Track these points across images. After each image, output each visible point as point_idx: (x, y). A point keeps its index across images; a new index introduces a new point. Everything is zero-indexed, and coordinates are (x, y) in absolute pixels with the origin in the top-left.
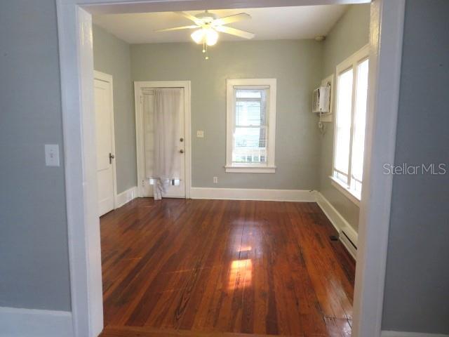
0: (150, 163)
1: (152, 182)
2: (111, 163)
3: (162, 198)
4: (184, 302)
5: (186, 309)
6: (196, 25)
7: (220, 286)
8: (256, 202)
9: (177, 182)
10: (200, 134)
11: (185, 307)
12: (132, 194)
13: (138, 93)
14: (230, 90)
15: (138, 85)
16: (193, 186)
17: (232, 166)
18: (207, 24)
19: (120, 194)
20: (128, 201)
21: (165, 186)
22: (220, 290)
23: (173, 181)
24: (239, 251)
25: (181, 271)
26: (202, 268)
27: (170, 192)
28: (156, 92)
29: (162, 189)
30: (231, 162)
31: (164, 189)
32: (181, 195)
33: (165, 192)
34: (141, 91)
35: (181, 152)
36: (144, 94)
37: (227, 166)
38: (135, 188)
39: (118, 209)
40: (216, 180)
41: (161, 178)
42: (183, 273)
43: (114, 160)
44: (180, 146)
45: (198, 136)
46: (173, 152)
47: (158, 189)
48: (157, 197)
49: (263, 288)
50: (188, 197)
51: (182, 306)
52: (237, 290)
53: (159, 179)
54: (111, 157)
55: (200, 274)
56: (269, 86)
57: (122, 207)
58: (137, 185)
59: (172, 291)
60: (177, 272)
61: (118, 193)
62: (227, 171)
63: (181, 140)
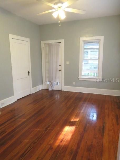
0: (47, 75)
1: (48, 83)
2: (29, 75)
3: (52, 90)
4: (29, 149)
5: (27, 154)
6: (55, 9)
7: (51, 142)
8: (92, 94)
9: (58, 83)
10: (68, 63)
11: (27, 153)
12: (40, 87)
13: (43, 46)
14: (81, 43)
15: (43, 42)
16: (65, 85)
17: (82, 77)
18: (60, 7)
19: (34, 88)
20: (38, 91)
21: (54, 85)
22: (50, 144)
23: (57, 83)
24: (72, 120)
25: (39, 129)
26: (49, 129)
27: (56, 88)
28: (50, 45)
29: (52, 86)
30: (81, 75)
31: (53, 86)
32: (60, 89)
33: (53, 88)
34: (44, 45)
35: (60, 71)
36: (45, 46)
37: (79, 77)
38: (42, 85)
39: (32, 94)
40: (74, 83)
41: (51, 81)
42: (39, 130)
43: (30, 74)
44: (59, 68)
45: (67, 64)
46: (56, 70)
47: (50, 86)
48: (50, 89)
49: (73, 147)
50: (62, 90)
51: (27, 152)
52: (59, 146)
53: (51, 82)
54: (29, 73)
55: (46, 132)
56: (100, 40)
57: (34, 93)
58: (42, 84)
59: (27, 141)
60: (36, 129)
61: (32, 88)
62: (79, 79)
63: (60, 65)
